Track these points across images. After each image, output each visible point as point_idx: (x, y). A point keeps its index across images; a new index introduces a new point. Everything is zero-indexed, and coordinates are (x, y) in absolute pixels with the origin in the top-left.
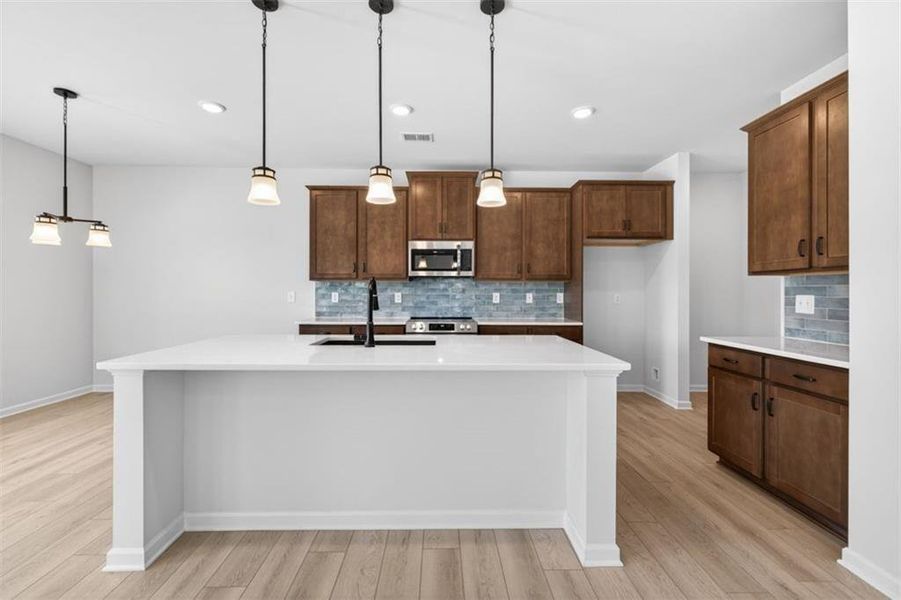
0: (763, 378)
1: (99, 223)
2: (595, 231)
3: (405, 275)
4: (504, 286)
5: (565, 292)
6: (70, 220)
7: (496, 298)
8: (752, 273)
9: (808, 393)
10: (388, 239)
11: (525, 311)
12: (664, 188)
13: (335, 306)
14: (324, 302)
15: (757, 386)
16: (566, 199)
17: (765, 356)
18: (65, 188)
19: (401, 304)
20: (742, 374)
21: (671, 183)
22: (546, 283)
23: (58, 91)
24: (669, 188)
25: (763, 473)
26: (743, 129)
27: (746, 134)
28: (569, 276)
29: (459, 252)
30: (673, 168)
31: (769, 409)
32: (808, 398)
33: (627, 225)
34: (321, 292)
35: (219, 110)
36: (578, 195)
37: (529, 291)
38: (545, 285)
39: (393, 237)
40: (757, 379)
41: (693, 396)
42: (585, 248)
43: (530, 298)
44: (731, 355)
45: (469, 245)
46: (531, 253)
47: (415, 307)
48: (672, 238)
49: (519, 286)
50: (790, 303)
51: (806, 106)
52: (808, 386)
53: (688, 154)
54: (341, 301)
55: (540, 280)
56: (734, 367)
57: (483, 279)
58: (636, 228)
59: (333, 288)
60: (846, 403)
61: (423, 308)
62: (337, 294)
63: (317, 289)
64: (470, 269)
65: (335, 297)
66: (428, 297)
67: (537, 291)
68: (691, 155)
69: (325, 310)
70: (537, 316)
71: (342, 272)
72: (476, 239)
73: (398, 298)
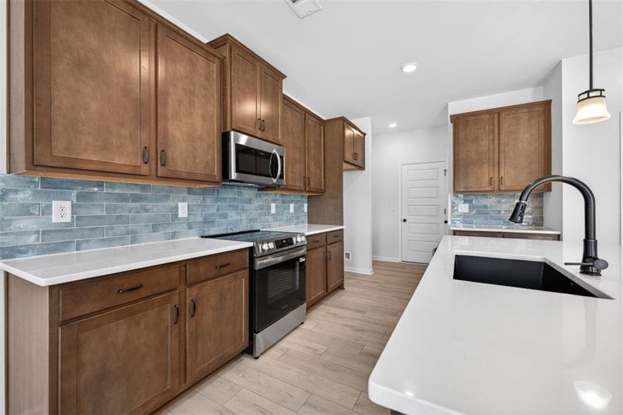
2: (347, 158)
3: (220, 177)
4: (278, 197)
5: (308, 203)
7: (273, 209)
11: (289, 220)
13: (64, 229)
16: (322, 128)
19: (187, 218)
21: (364, 135)
28: (324, 190)
36: (337, 127)
37: (291, 202)
38: (299, 197)
43: (292, 208)
46: (308, 167)
47: (205, 222)
48: (364, 169)
49: (286, 197)
58: (358, 160)
59: (53, 188)
61: (212, 223)
62: (68, 204)
64: (283, 177)
65: (61, 211)
66: (218, 210)
67: (295, 202)
70: (296, 224)
71: (117, 161)
73: (183, 210)
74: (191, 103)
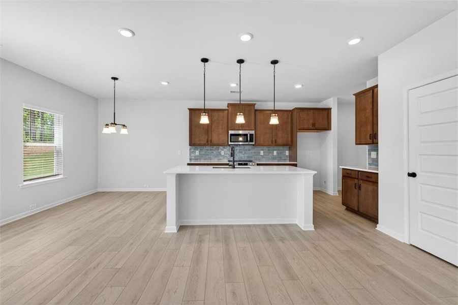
0: (358, 179)
1: (124, 126)
2: (302, 127)
3: (226, 144)
4: (265, 148)
5: (289, 150)
6: (116, 124)
7: (262, 153)
8: (357, 144)
9: (370, 181)
10: (220, 130)
11: (274, 158)
12: (328, 110)
13: (198, 156)
14: (192, 155)
15: (356, 181)
16: (290, 114)
17: (359, 171)
18: (114, 113)
19: (224, 155)
20: (352, 178)
21: (330, 109)
22: (282, 147)
23: (112, 78)
24: (329, 111)
25: (358, 209)
26: (354, 95)
27: (354, 96)
28: (291, 145)
29: (249, 135)
30: (331, 103)
31: (360, 188)
32: (370, 183)
33: (314, 125)
34: (192, 150)
35: (167, 84)
36: (295, 113)
37: (275, 150)
38: (281, 148)
39: (222, 129)
40: (356, 179)
41: (338, 191)
42: (298, 133)
43: (275, 153)
44: (349, 172)
45: (253, 132)
46: (276, 135)
48: (331, 130)
49: (272, 148)
50: (370, 154)
51: (372, 91)
52: (370, 179)
53: (336, 98)
54: (200, 154)
55: (280, 146)
56: (349, 175)
57: (258, 145)
58: (317, 126)
59: (196, 149)
60: (378, 183)
62: (198, 151)
63: (190, 149)
64: (253, 142)
65: (197, 153)
67: (278, 150)
68: (338, 99)
69: (193, 158)
70: (278, 160)
71: (202, 142)
72: (255, 129)
73: (223, 153)
74: (218, 126)
